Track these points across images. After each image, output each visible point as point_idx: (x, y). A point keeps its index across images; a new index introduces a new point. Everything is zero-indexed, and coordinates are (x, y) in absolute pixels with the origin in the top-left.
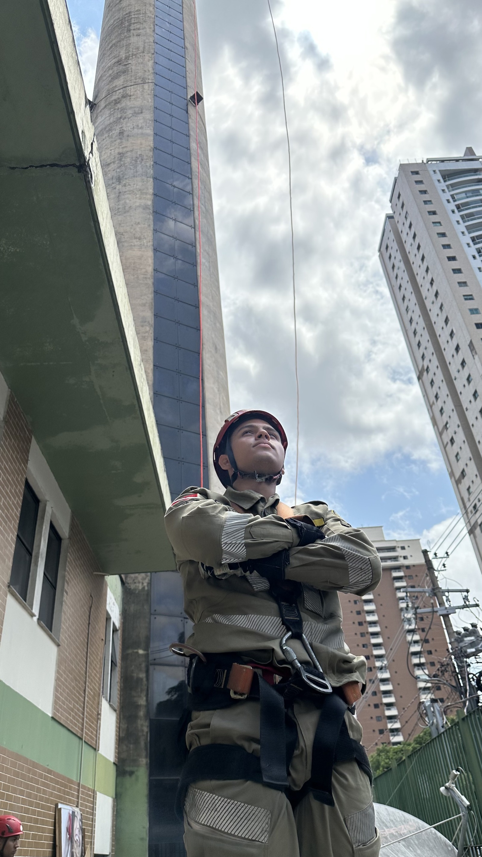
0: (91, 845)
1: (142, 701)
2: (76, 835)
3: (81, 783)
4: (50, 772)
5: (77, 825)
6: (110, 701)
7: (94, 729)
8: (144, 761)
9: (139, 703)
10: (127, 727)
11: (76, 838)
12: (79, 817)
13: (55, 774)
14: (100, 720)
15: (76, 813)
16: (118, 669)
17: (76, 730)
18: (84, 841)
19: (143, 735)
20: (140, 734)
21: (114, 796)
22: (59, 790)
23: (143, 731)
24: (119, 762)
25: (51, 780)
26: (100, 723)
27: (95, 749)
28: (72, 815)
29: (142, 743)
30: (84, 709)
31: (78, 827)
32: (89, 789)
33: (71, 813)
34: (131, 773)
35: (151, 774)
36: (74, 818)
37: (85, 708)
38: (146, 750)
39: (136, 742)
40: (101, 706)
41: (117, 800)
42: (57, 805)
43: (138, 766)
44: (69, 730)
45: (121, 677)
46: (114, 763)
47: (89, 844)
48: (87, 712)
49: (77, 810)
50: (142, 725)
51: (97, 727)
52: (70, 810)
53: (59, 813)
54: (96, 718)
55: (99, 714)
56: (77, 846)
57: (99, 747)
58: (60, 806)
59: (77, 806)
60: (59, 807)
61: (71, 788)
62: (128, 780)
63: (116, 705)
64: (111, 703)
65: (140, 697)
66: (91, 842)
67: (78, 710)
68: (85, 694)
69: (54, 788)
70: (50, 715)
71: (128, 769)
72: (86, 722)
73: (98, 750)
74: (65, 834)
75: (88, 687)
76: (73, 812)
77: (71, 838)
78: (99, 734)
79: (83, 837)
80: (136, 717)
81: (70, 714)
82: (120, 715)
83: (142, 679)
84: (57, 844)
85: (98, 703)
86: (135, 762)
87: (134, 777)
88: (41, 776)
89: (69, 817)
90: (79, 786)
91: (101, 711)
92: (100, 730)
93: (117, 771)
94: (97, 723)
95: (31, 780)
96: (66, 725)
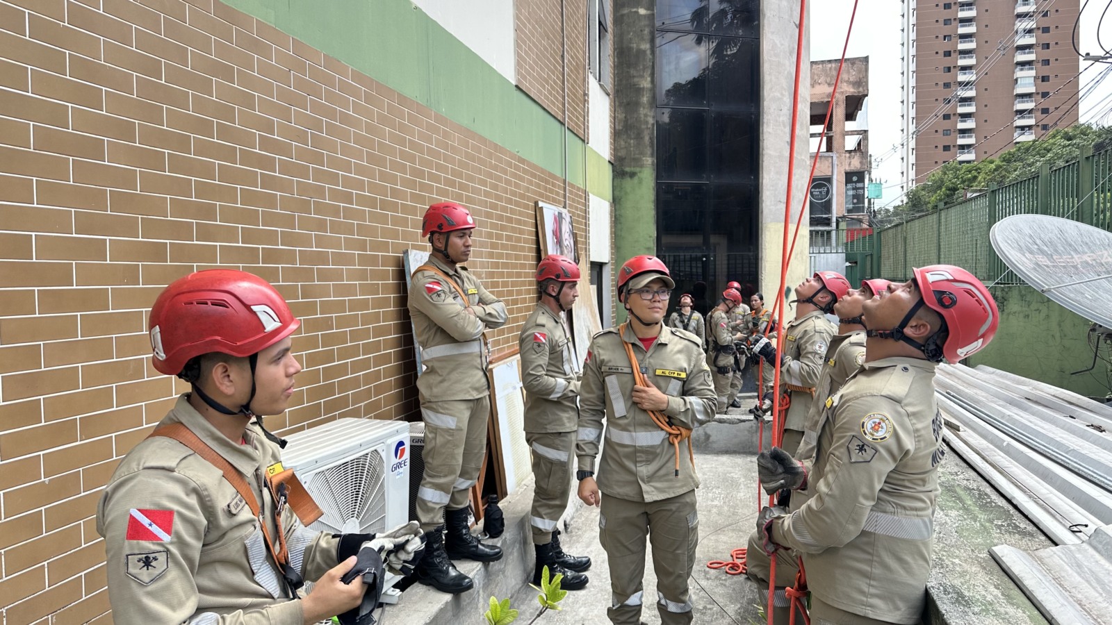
0: (586, 251)
1: (646, 83)
2: (566, 240)
3: (567, 180)
4: (522, 161)
5: (566, 228)
6: (600, 81)
7: (580, 114)
8: (649, 160)
9: (642, 86)
10: (625, 117)
11: (566, 243)
12: (568, 219)
13: (529, 164)
14: (588, 104)
15: (564, 215)
16: (609, 36)
17: (554, 110)
18: (577, 247)
19: (647, 128)
20: (643, 127)
21: (611, 201)
22: (538, 186)
23: (647, 123)
24: (615, 160)
25: (525, 171)
26: (588, 108)
27: (583, 141)
28: (559, 216)
29: (647, 139)
30: (563, 83)
31: (568, 230)
32: (579, 189)
33: (557, 214)
34: (632, 175)
35: (658, 177)
36: (562, 221)
37: (566, 83)
38: (652, 146)
39: (639, 137)
40: (588, 84)
41: (615, 205)
42: (536, 203)
43: (642, 166)
44: (544, 109)
45: (615, 49)
46: (609, 162)
47: (584, 251)
48: (569, 88)
49: (564, 212)
50: (646, 115)
51: (584, 112)
52: (555, 210)
53: (540, 212)
54: (582, 99)
55: (585, 95)
56: (568, 252)
57: (588, 139)
58: (541, 204)
59: (565, 207)
60: (540, 206)
61: (554, 185)
62: (628, 183)
63: (609, 87)
64: (602, 83)
65: (642, 77)
66: (586, 248)
67: (555, 82)
68: (563, 62)
69: (531, 183)
70: (514, 83)
71: (627, 169)
72: (569, 103)
73: (588, 143)
74: (551, 238)
75: (568, 52)
76: (560, 214)
77: (560, 243)
78: (588, 122)
79: (576, 243)
80: (637, 104)
81: (544, 87)
82: (615, 101)
83: (644, 52)
84: (542, 247)
85: (584, 80)
86: (637, 162)
87: (636, 179)
88: (510, 165)
89: (555, 219)
90: (565, 183)
91: (588, 91)
92: (588, 116)
93: (613, 171)
94: (584, 106)
95: (496, 168)
96: (540, 102)
